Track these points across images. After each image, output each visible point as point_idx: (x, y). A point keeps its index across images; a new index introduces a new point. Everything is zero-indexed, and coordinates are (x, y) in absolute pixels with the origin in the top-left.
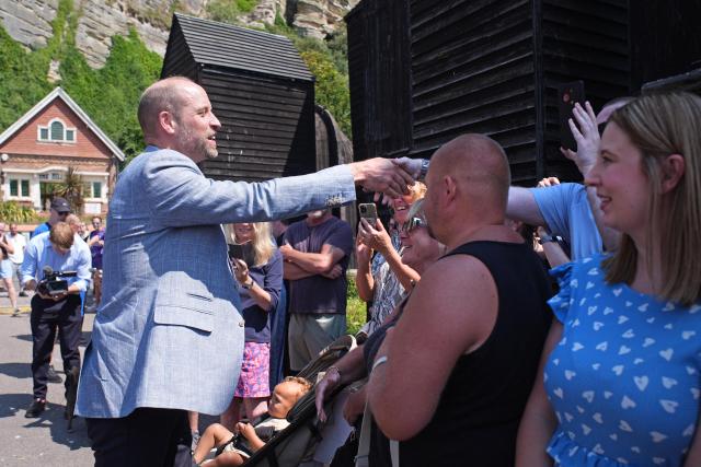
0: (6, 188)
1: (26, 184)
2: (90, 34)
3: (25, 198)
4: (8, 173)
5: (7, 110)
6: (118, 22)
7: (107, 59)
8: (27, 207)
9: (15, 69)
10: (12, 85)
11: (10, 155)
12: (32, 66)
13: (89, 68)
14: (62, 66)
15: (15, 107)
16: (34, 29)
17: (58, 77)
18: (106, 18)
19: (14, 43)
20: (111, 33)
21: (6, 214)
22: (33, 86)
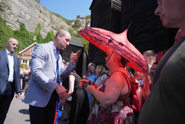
0: (22, 61)
1: (26, 61)
2: (43, 31)
3: (26, 64)
4: (23, 58)
5: (24, 45)
6: (50, 29)
7: (46, 37)
8: (26, 66)
9: (27, 37)
10: (26, 40)
11: (24, 55)
12: (30, 37)
13: (42, 38)
14: (37, 37)
15: (26, 45)
16: (32, 29)
17: (36, 39)
18: (47, 28)
19: (28, 32)
20: (48, 31)
21: (22, 67)
22: (30, 41)
